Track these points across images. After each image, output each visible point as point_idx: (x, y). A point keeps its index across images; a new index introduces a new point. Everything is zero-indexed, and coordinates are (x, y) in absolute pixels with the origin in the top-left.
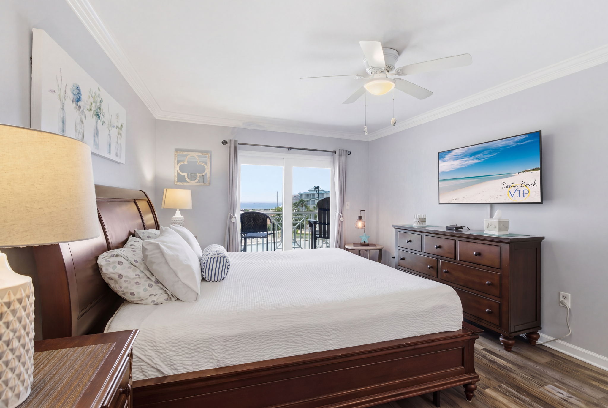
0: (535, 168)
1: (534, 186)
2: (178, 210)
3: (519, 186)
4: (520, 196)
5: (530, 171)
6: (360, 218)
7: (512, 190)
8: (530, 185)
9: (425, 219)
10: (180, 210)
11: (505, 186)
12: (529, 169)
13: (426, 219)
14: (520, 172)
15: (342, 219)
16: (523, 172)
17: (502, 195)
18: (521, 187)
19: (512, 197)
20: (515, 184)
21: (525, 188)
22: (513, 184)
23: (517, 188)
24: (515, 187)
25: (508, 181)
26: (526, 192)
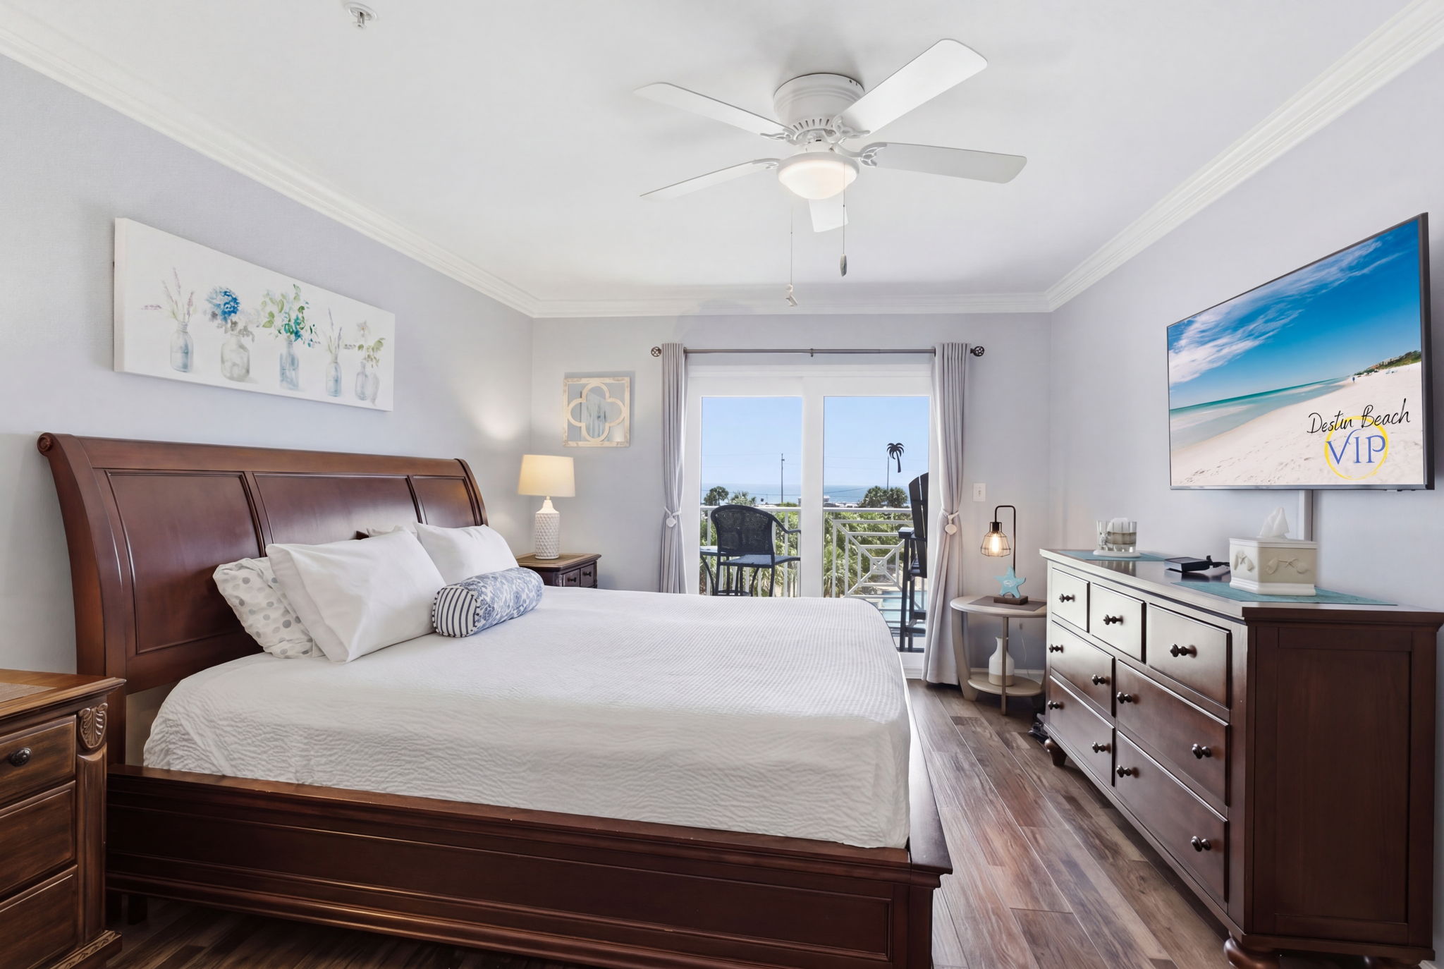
0: (1403, 354)
1: (1400, 421)
2: (548, 498)
3: (1357, 423)
4: (1358, 461)
5: (1391, 364)
6: (996, 527)
7: (1338, 437)
8: (1387, 419)
9: (1134, 534)
10: (552, 498)
11: (1317, 426)
12: (1386, 361)
13: (1137, 534)
14: (1360, 374)
15: (951, 529)
16: (1369, 371)
17: (1310, 458)
18: (1363, 426)
19: (1338, 461)
20: (1346, 417)
21: (1374, 430)
22: (1340, 418)
23: (1352, 429)
24: (1345, 428)
25: (1326, 406)
26: (1377, 443)
